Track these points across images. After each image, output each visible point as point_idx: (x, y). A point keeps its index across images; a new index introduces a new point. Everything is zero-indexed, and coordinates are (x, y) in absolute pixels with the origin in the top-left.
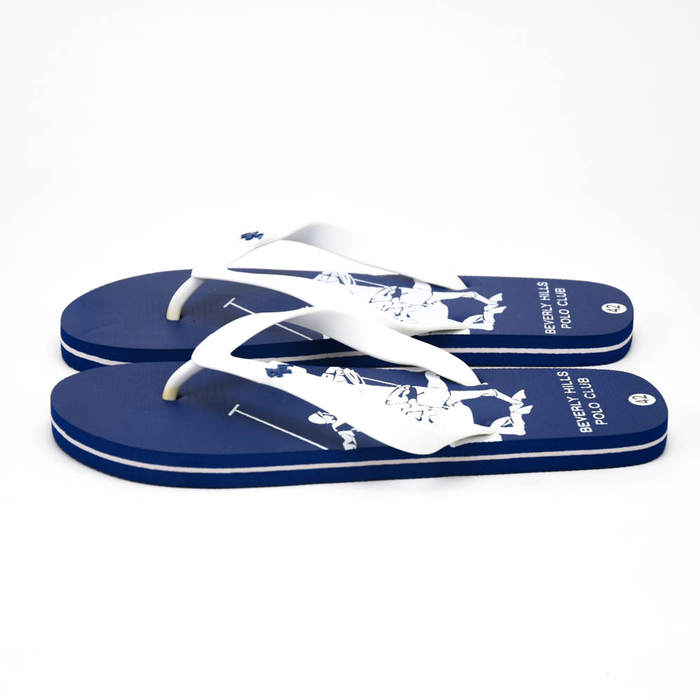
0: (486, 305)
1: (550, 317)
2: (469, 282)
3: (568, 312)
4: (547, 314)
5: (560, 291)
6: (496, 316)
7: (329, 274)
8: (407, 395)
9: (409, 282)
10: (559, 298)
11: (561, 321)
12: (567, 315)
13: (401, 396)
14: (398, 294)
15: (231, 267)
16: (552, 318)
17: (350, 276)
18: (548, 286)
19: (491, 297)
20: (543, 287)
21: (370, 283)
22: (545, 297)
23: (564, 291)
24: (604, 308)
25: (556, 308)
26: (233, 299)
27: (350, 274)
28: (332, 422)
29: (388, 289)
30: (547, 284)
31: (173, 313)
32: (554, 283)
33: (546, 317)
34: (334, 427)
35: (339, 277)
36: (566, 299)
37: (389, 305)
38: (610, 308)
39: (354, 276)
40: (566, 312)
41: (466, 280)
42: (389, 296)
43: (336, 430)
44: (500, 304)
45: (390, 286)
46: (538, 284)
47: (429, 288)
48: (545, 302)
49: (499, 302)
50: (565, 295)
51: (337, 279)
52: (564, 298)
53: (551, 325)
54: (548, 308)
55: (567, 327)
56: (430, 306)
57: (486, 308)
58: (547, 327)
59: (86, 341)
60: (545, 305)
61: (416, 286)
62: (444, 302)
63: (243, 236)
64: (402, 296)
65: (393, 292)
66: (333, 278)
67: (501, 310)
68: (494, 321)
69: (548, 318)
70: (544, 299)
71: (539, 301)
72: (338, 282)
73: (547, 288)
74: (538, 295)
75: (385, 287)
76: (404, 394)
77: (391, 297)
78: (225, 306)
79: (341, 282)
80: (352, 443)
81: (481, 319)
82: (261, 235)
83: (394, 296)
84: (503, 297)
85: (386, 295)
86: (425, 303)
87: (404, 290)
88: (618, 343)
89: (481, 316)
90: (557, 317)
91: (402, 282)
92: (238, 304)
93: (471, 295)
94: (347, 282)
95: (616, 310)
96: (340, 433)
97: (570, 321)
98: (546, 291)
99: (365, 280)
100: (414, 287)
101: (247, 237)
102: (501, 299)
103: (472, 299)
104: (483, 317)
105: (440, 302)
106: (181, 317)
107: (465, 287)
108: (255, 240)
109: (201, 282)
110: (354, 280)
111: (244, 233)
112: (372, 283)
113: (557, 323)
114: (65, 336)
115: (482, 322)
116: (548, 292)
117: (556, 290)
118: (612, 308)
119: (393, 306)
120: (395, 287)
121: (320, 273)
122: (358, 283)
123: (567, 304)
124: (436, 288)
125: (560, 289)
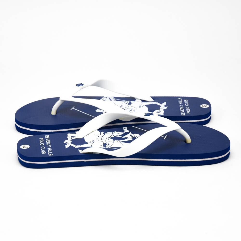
0: (161, 106)
1: (183, 110)
2: (155, 98)
3: (189, 108)
4: (182, 108)
5: (186, 101)
6: (164, 110)
7: (106, 97)
8: (107, 144)
9: (133, 99)
10: (186, 103)
11: (187, 111)
12: (188, 109)
13: (109, 144)
14: (130, 103)
15: (73, 96)
16: (184, 110)
17: (114, 98)
18: (182, 99)
19: (162, 103)
20: (180, 99)
21: (120, 100)
22: (181, 103)
23: (187, 100)
24: (201, 106)
25: (185, 107)
26: (74, 107)
27: (113, 97)
28: (132, 135)
29: (127, 102)
30: (181, 98)
31: (53, 112)
32: (183, 98)
33: (181, 110)
34: (131, 133)
35: (109, 98)
36: (188, 103)
37: (127, 107)
38: (203, 106)
39: (115, 98)
40: (188, 108)
41: (153, 98)
42: (127, 104)
43: (130, 132)
44: (166, 106)
45: (127, 101)
46: (178, 98)
47: (141, 101)
48: (181, 105)
49: (165, 105)
50: (188, 102)
51: (109, 99)
52: (187, 103)
53: (183, 113)
54: (182, 107)
55: (189, 113)
56: (141, 107)
57: (161, 107)
58: (182, 113)
59: (24, 123)
60: (181, 106)
61: (136, 100)
62: (146, 106)
63: (77, 85)
64: (132, 104)
65: (129, 103)
66: (108, 99)
67: (166, 108)
68: (164, 112)
69: (182, 110)
70: (181, 104)
71: (179, 104)
72: (109, 100)
73: (181, 100)
74: (178, 102)
75: (126, 101)
76: (108, 145)
77: (128, 104)
78: (71, 109)
79: (110, 100)
80: (124, 129)
81: (159, 111)
82: (83, 84)
83: (129, 104)
84: (166, 103)
85: (126, 104)
86: (140, 106)
87: (132, 102)
88: (207, 118)
89: (159, 110)
90: (185, 110)
91: (131, 99)
92: (75, 108)
93: (155, 103)
94: (112, 100)
95: (205, 107)
96: (129, 131)
97: (190, 111)
98: (181, 101)
99: (118, 99)
100: (136, 101)
101: (78, 85)
102: (166, 104)
103: (156, 104)
104: (160, 111)
105: (145, 106)
106: (56, 114)
107: (153, 100)
108: (81, 86)
109: (63, 102)
110: (115, 99)
111: (77, 84)
112: (121, 100)
113: (185, 112)
114: (17, 121)
115: (160, 112)
116: (182, 101)
117: (184, 100)
118: (204, 106)
119: (129, 108)
120: (129, 101)
121: (103, 97)
122: (116, 100)
123: (188, 105)
124: (143, 101)
125: (186, 100)
